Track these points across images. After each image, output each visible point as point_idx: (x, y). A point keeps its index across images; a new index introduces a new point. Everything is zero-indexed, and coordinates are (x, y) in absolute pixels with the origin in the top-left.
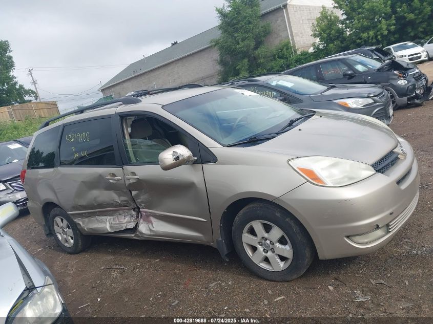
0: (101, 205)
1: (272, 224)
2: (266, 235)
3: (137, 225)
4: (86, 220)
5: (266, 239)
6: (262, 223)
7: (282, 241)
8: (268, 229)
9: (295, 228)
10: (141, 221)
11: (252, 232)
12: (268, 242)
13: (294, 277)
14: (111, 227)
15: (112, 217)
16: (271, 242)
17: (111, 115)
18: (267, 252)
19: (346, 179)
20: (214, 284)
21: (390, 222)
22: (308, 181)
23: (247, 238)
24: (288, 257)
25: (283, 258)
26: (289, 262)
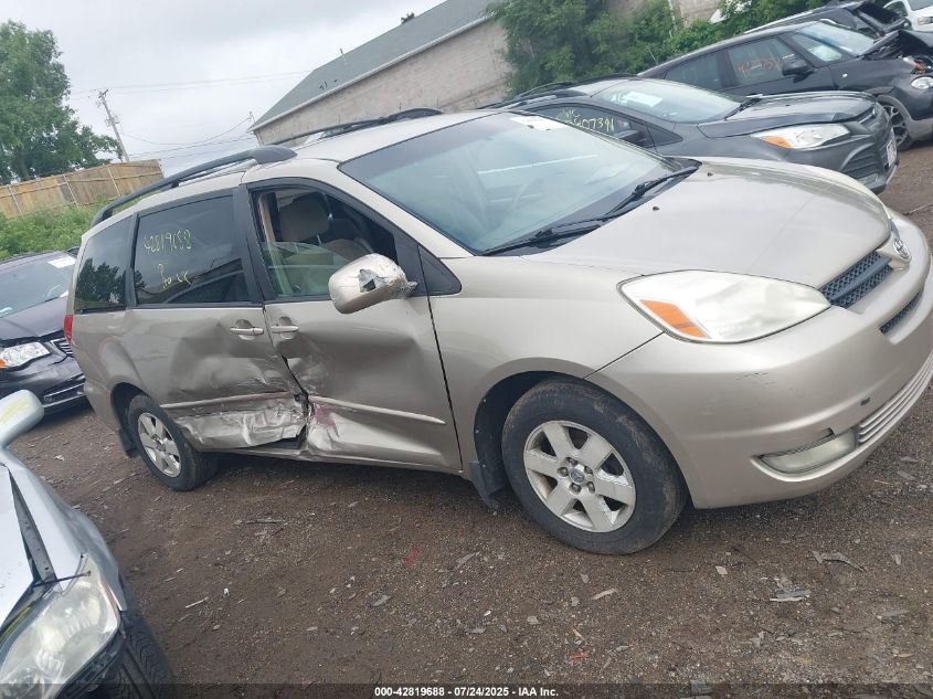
0: (227, 390)
1: (585, 429)
2: (575, 453)
3: (304, 430)
4: (201, 421)
5: (576, 463)
6: (565, 427)
7: (611, 466)
8: (578, 439)
9: (639, 438)
10: (314, 422)
11: (545, 446)
12: (580, 468)
13: (640, 546)
14: (252, 435)
15: (253, 415)
16: (586, 467)
17: (230, 190)
18: (579, 490)
19: (758, 324)
20: (468, 557)
21: (862, 422)
22: (665, 331)
23: (533, 459)
24: (624, 502)
25: (614, 505)
26: (629, 512)
